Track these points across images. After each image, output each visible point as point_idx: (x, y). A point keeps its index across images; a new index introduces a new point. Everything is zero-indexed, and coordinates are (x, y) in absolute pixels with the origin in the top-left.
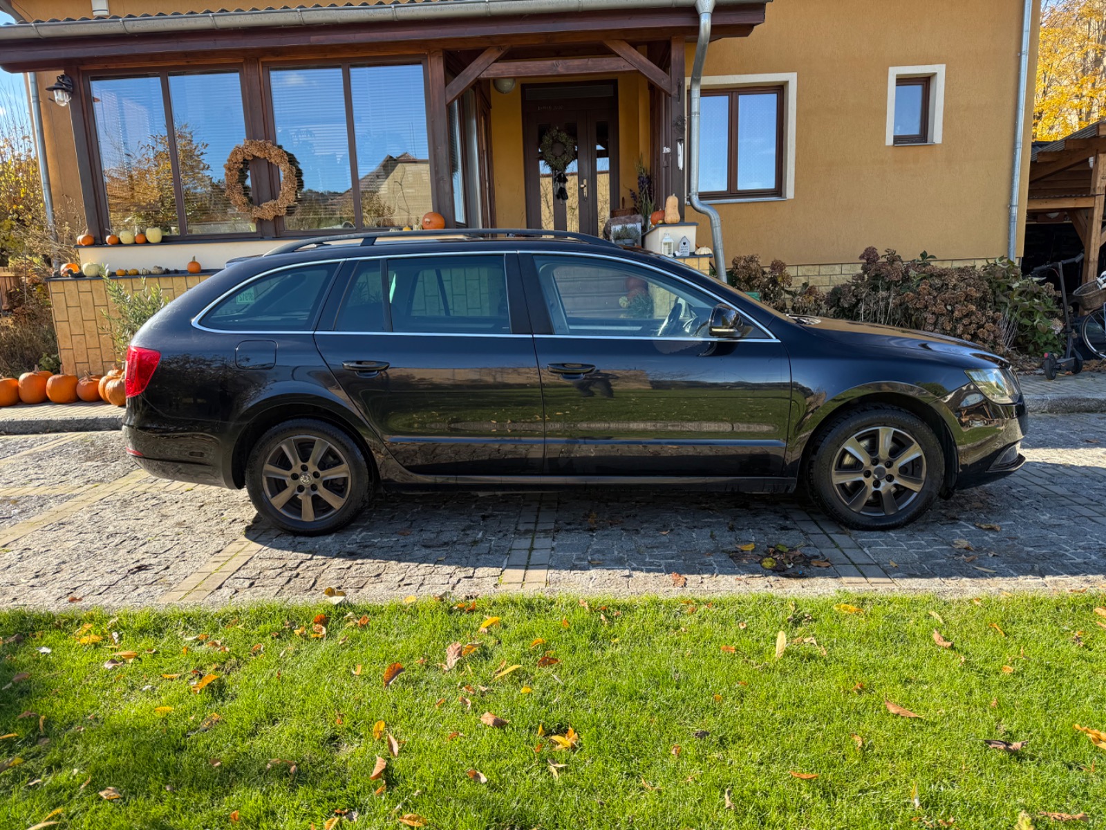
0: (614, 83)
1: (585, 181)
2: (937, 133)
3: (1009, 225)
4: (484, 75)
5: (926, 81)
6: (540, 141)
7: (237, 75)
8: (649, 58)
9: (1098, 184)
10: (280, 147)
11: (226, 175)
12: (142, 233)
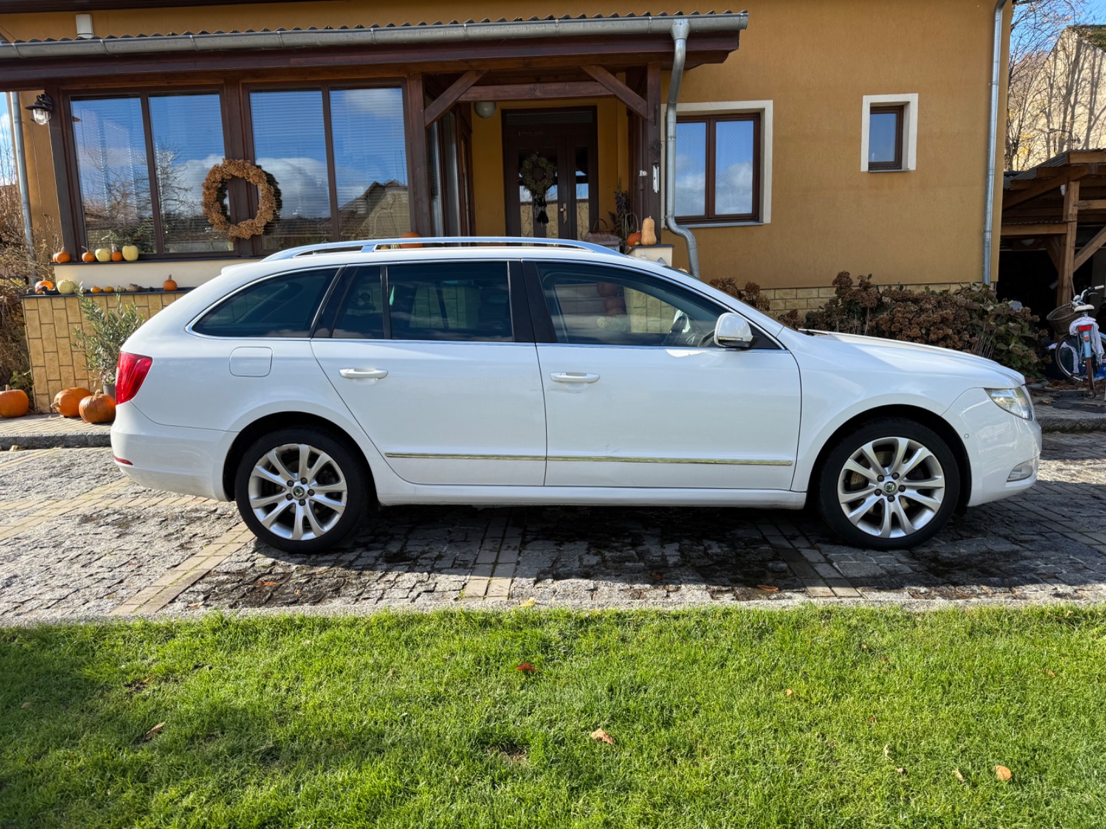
0: (594, 108)
1: (565, 206)
2: (911, 160)
3: (984, 250)
4: (463, 98)
5: (899, 110)
6: (521, 165)
7: (217, 97)
8: (628, 84)
9: (1070, 212)
10: (259, 167)
11: (204, 193)
12: (119, 251)
